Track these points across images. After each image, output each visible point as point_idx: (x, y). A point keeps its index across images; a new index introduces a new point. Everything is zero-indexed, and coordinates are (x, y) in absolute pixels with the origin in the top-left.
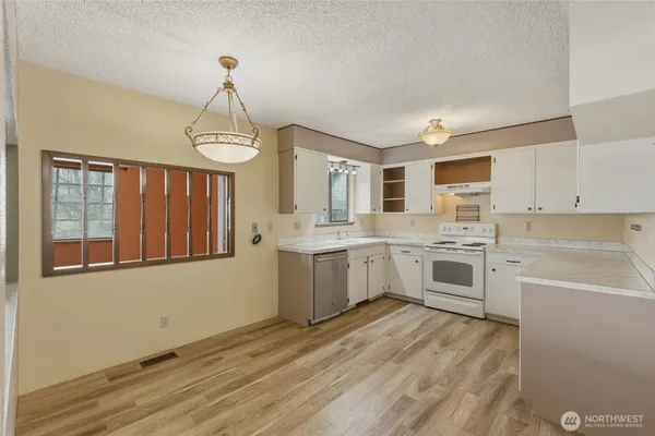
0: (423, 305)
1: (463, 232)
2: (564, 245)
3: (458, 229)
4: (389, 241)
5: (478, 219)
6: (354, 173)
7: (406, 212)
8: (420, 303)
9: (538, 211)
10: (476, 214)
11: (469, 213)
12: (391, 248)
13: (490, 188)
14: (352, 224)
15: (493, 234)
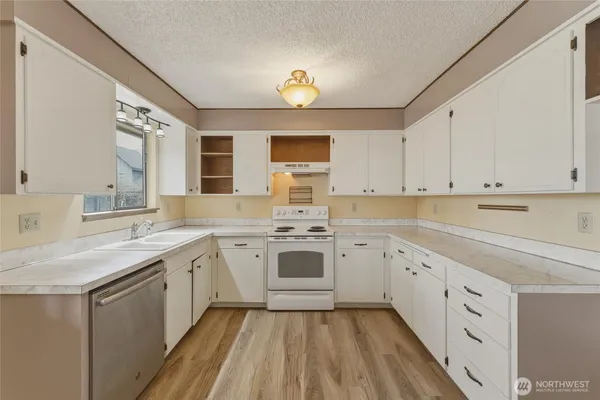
0: (264, 309)
1: (299, 216)
2: (380, 223)
3: (293, 212)
4: (217, 232)
5: (310, 201)
6: (159, 132)
7: (235, 193)
8: (261, 308)
9: (371, 194)
10: (308, 196)
11: (301, 195)
12: (220, 241)
13: (329, 169)
14: (154, 211)
15: (327, 217)
